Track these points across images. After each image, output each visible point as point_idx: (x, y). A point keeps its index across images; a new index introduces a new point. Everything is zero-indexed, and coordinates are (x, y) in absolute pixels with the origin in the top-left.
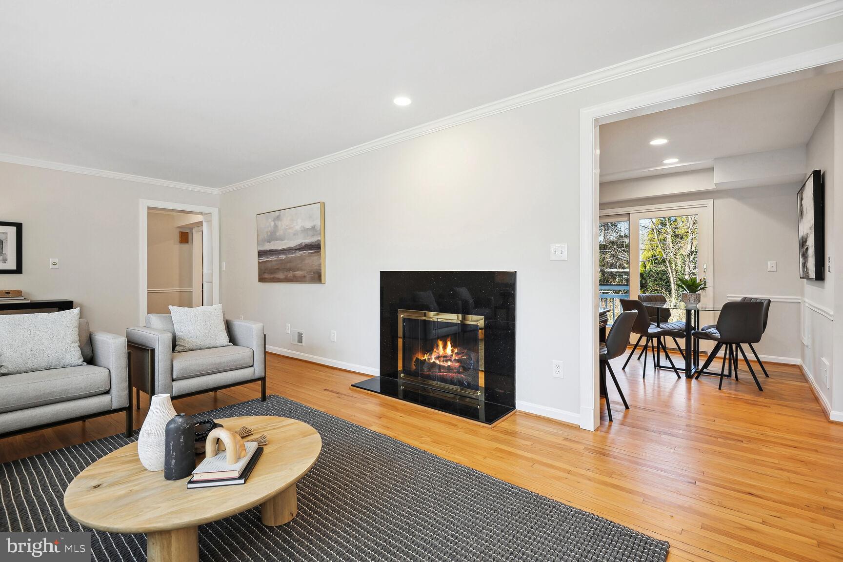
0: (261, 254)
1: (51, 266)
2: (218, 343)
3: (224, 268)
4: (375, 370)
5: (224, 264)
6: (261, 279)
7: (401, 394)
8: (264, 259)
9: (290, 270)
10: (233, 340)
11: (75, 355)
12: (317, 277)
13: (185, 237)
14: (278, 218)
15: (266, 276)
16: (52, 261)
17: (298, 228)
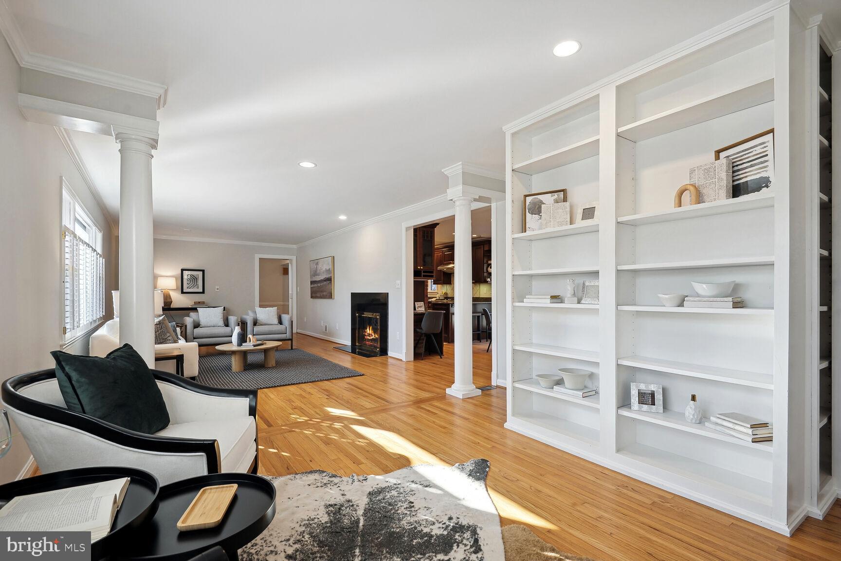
0: (312, 283)
1: (216, 290)
2: (273, 323)
3: (298, 291)
4: (348, 343)
5: (298, 288)
6: (312, 297)
7: (357, 353)
8: (313, 286)
9: (321, 292)
10: (280, 322)
11: (221, 323)
12: (330, 296)
13: (286, 271)
14: (317, 264)
15: (314, 295)
16: (217, 287)
17: (324, 269)
